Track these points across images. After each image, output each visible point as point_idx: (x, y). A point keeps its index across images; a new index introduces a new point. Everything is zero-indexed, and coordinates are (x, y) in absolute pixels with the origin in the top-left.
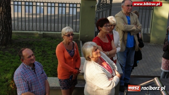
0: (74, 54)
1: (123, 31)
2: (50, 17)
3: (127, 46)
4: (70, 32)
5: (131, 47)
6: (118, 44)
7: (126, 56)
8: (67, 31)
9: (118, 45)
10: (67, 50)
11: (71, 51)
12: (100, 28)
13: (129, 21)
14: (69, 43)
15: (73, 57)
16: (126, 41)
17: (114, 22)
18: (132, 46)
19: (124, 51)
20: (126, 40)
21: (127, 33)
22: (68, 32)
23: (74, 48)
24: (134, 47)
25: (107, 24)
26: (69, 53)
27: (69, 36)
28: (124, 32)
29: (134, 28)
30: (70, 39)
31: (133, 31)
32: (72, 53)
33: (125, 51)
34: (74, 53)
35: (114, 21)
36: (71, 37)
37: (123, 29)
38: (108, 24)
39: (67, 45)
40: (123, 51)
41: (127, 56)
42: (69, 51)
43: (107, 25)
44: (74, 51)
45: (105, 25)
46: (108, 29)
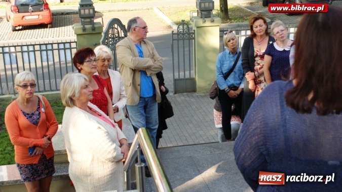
0: (38, 119)
1: (132, 69)
2: (41, 70)
3: (142, 96)
4: (28, 81)
5: (148, 96)
6: (120, 93)
7: (143, 112)
8: (21, 79)
9: (120, 95)
10: (23, 113)
11: (33, 114)
12: (79, 66)
13: (141, 52)
14: (28, 101)
15: (39, 125)
16: (139, 88)
17: (107, 54)
18: (151, 95)
19: (137, 104)
20: (139, 85)
21: (140, 73)
22: (24, 80)
23: (39, 108)
24: (155, 95)
25: (91, 58)
26: (27, 118)
27: (25, 86)
28: (134, 71)
29: (150, 62)
30: (28, 92)
31: (149, 68)
32: (35, 117)
33: (139, 104)
34: (40, 117)
35: (107, 52)
36: (29, 88)
37: (132, 66)
38: (93, 58)
39: (25, 104)
40: (135, 105)
41: (145, 112)
42: (28, 114)
43: (91, 60)
44: (40, 113)
45: (87, 59)
46: (93, 66)
